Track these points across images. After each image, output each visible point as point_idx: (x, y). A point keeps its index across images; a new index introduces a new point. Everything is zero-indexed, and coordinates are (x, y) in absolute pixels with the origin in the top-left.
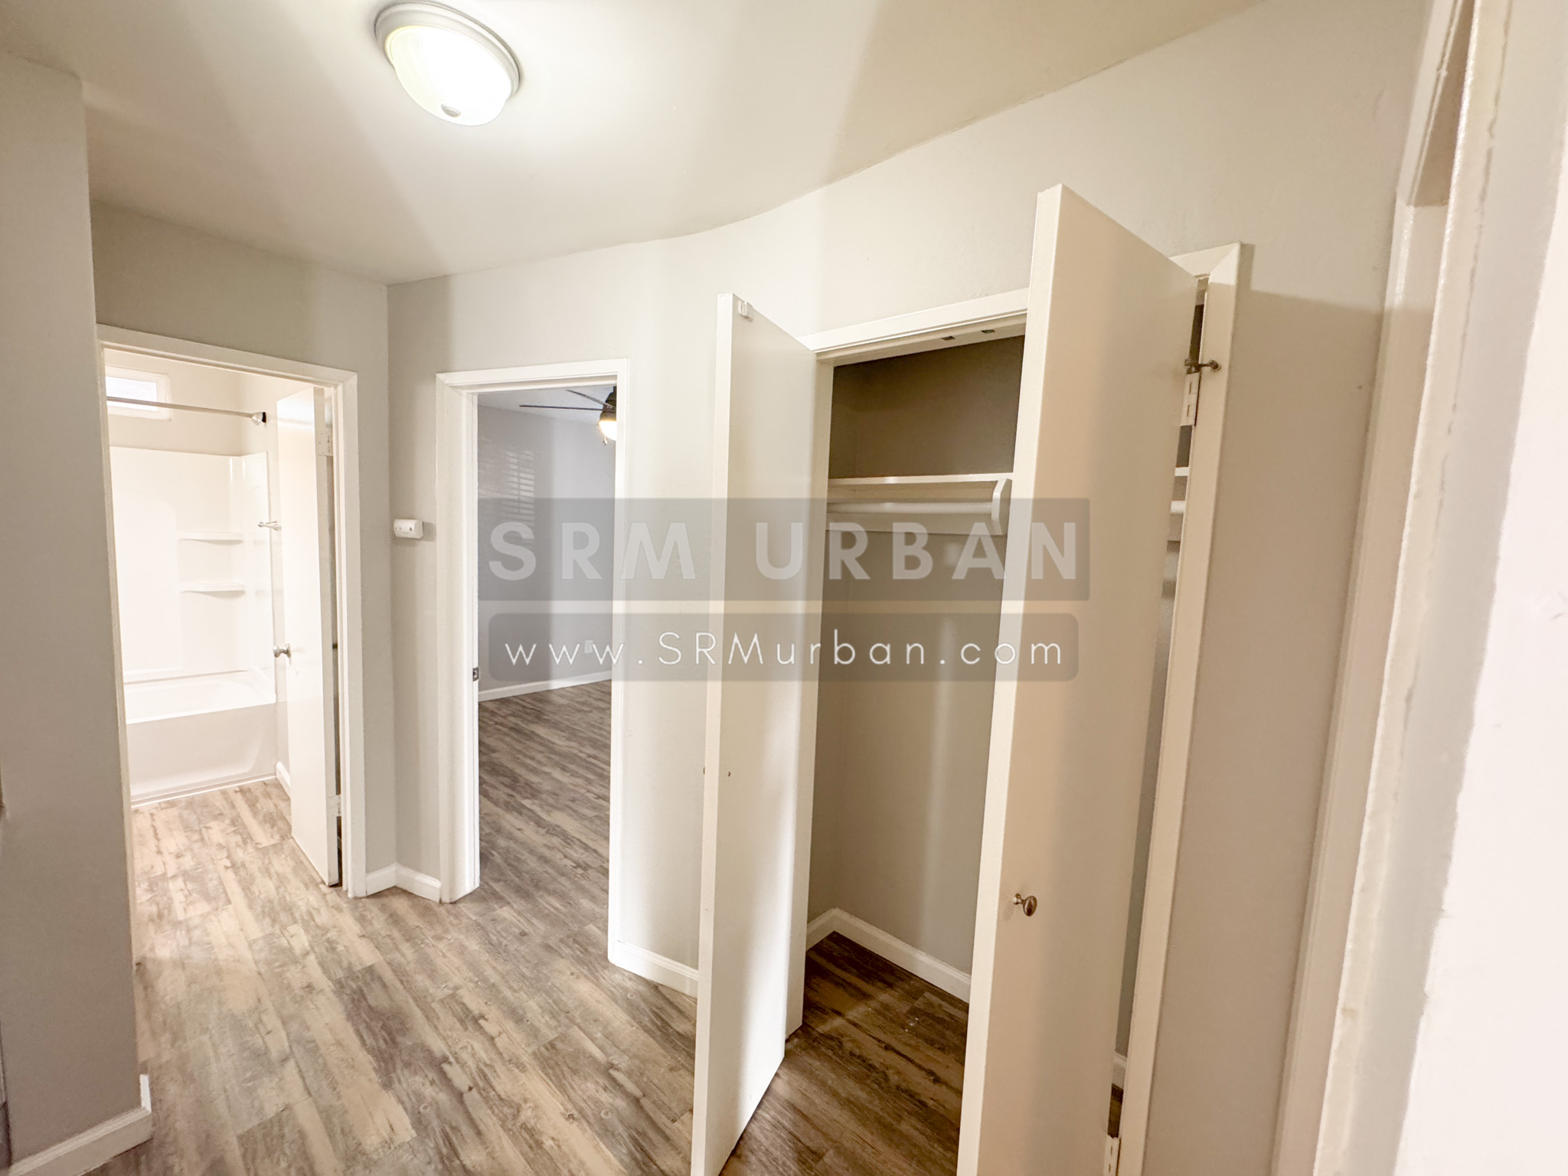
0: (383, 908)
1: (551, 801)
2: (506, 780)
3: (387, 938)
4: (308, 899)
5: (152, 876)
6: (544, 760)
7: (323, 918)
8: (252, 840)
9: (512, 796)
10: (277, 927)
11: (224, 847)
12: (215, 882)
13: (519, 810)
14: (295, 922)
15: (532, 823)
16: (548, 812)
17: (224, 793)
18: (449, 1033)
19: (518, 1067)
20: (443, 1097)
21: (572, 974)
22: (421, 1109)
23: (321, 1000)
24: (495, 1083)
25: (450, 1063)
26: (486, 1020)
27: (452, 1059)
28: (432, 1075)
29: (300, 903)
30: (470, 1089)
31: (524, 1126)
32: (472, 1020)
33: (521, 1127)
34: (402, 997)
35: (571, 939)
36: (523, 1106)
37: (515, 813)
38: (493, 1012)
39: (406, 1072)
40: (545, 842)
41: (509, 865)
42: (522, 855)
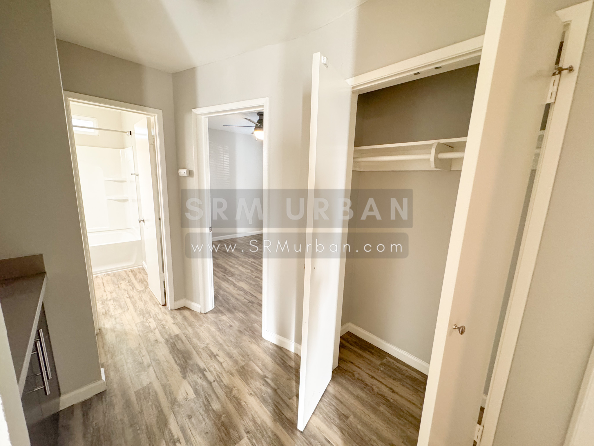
0: (181, 314)
1: (239, 278)
2: (223, 270)
3: (182, 325)
4: (155, 310)
5: (103, 299)
6: (236, 263)
7: (160, 317)
8: (135, 288)
9: (224, 276)
10: (145, 319)
11: (126, 290)
12: (124, 302)
13: (227, 281)
14: (151, 317)
15: (232, 286)
16: (238, 282)
17: (125, 271)
18: (206, 360)
19: (231, 374)
20: (205, 383)
21: (249, 342)
22: (197, 387)
23: (160, 345)
24: (223, 379)
25: (207, 371)
26: (219, 356)
27: (207, 370)
28: (200, 375)
29: (152, 311)
30: (214, 381)
31: (234, 396)
32: (214, 356)
33: (233, 396)
34: (189, 346)
35: (248, 329)
36: (233, 389)
37: (226, 282)
38: (221, 354)
39: (191, 373)
40: (237, 293)
41: (225, 300)
42: (229, 297)
